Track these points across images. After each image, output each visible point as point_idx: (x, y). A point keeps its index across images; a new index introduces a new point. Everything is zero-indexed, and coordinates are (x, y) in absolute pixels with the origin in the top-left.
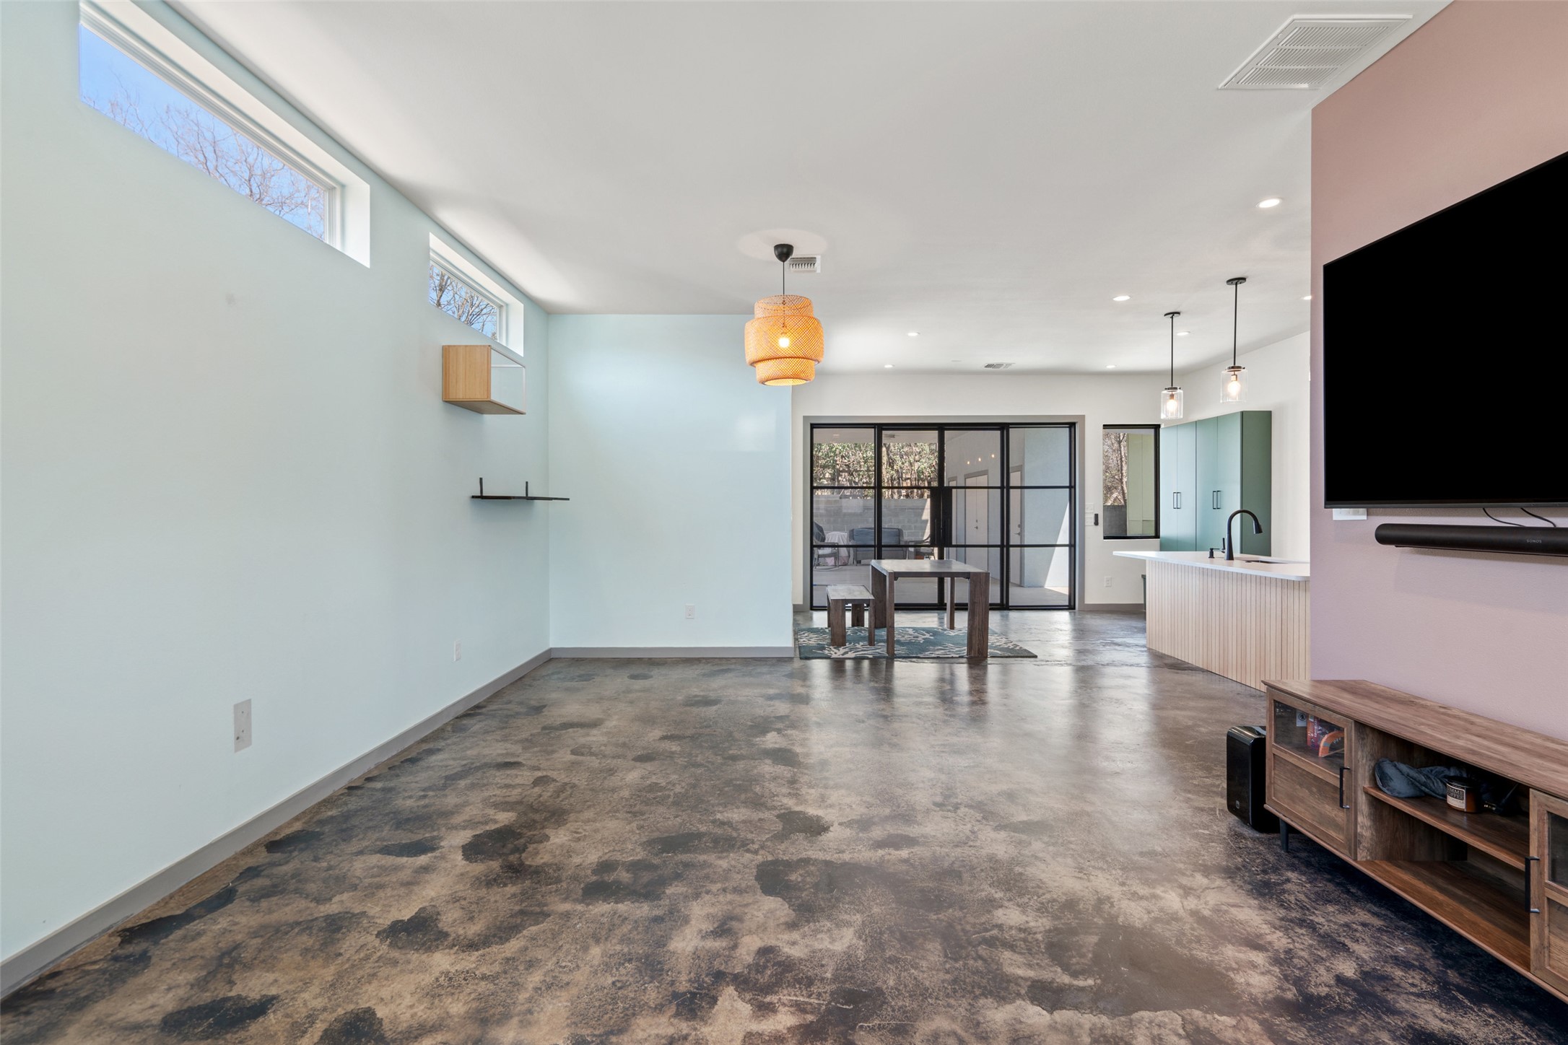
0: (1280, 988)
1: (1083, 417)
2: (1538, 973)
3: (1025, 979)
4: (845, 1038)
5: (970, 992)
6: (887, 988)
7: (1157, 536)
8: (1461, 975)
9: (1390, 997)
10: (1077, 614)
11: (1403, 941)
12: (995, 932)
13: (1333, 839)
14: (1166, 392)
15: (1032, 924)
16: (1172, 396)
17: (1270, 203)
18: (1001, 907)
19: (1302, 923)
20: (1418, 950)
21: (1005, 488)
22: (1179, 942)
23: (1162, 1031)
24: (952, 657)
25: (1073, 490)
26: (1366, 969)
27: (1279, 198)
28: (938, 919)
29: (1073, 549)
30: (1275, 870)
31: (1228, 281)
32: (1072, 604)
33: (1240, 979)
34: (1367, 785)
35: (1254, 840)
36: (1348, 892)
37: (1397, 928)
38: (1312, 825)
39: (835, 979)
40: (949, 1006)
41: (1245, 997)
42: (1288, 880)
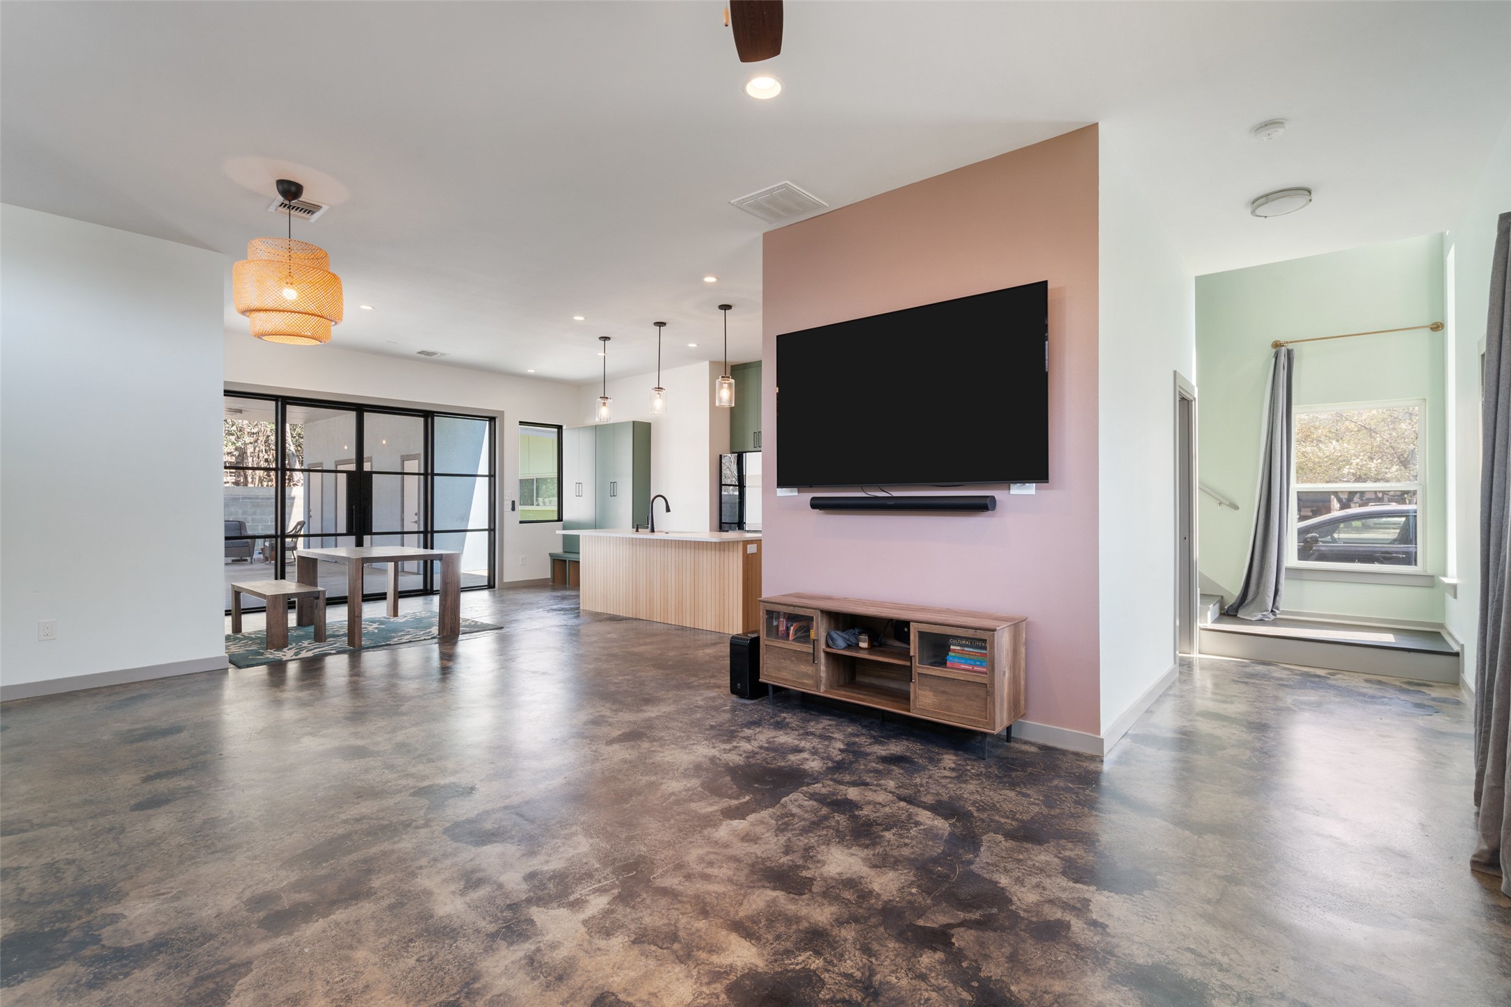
0: (824, 763)
1: (502, 413)
2: (914, 711)
3: (717, 811)
4: (651, 888)
5: (696, 831)
6: (645, 853)
7: (560, 519)
8: (876, 731)
9: (862, 749)
10: (497, 592)
11: (848, 726)
12: (673, 797)
13: (806, 684)
14: (600, 400)
15: (689, 785)
16: (604, 404)
17: (710, 279)
18: (662, 784)
19: (807, 734)
20: (855, 728)
21: (428, 474)
22: (767, 763)
23: (799, 802)
24: (425, 639)
25: (493, 479)
26: (846, 743)
27: (717, 278)
28: (631, 806)
29: (492, 533)
30: (776, 715)
31: (655, 323)
32: (492, 583)
33: (806, 767)
34: (824, 647)
35: (753, 704)
36: (812, 714)
37: (841, 722)
38: (793, 681)
39: (605, 865)
40: (691, 842)
41: (816, 773)
42: (785, 718)
